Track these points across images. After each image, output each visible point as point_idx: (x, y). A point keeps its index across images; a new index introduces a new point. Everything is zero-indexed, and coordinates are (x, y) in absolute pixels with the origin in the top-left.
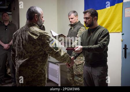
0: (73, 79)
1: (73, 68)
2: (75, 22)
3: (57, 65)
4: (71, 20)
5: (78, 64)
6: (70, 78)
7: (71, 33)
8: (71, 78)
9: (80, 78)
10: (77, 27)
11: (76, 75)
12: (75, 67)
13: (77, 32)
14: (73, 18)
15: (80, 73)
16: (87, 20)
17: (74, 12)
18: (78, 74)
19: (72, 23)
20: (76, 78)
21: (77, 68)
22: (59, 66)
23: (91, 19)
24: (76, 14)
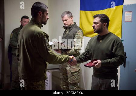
1: (68, 76)
2: (69, 24)
3: (49, 71)
4: (65, 22)
5: (73, 71)
8: (65, 87)
9: (76, 87)
10: (73, 30)
11: (70, 84)
12: (70, 75)
15: (76, 82)
17: (68, 13)
18: (73, 82)
19: (66, 26)
20: (71, 87)
21: (72, 76)
22: (50, 73)
23: (100, 24)
24: (71, 15)
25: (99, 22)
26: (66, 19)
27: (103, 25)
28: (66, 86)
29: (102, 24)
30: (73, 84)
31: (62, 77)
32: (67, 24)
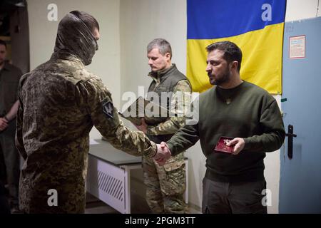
0: (161, 205)
1: (160, 178)
2: (160, 66)
3: (122, 168)
5: (170, 170)
6: (153, 201)
8: (155, 202)
10: (170, 79)
11: (166, 196)
12: (164, 178)
14: (156, 58)
15: (177, 192)
16: (214, 68)
18: (172, 193)
19: (155, 70)
20: (167, 204)
21: (168, 180)
22: (126, 173)
23: (223, 65)
25: (222, 60)
26: (155, 56)
27: (231, 66)
28: (159, 201)
29: (228, 64)
30: (172, 196)
31: (147, 182)
32: (155, 67)
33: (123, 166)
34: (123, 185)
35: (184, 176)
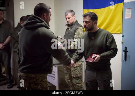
0: (71, 81)
2: (72, 22)
4: (68, 20)
5: (75, 66)
6: (68, 80)
7: (69, 33)
8: (69, 80)
9: (79, 80)
10: (75, 27)
11: (74, 77)
12: (73, 69)
13: (75, 32)
14: (70, 18)
15: (79, 76)
16: (87, 24)
17: (72, 11)
19: (69, 23)
20: (74, 81)
21: (75, 71)
23: (91, 23)
24: (73, 13)
25: (90, 21)
26: (70, 17)
30: (76, 77)
31: (65, 72)
33: (55, 65)
34: (55, 73)
35: (82, 69)
